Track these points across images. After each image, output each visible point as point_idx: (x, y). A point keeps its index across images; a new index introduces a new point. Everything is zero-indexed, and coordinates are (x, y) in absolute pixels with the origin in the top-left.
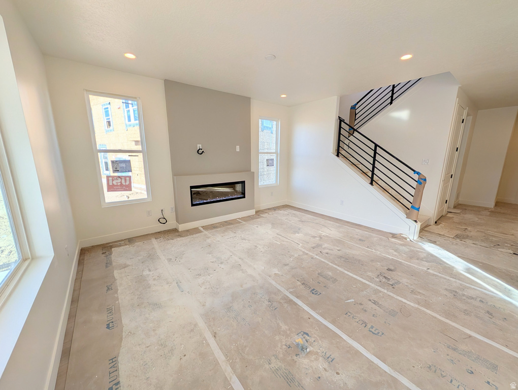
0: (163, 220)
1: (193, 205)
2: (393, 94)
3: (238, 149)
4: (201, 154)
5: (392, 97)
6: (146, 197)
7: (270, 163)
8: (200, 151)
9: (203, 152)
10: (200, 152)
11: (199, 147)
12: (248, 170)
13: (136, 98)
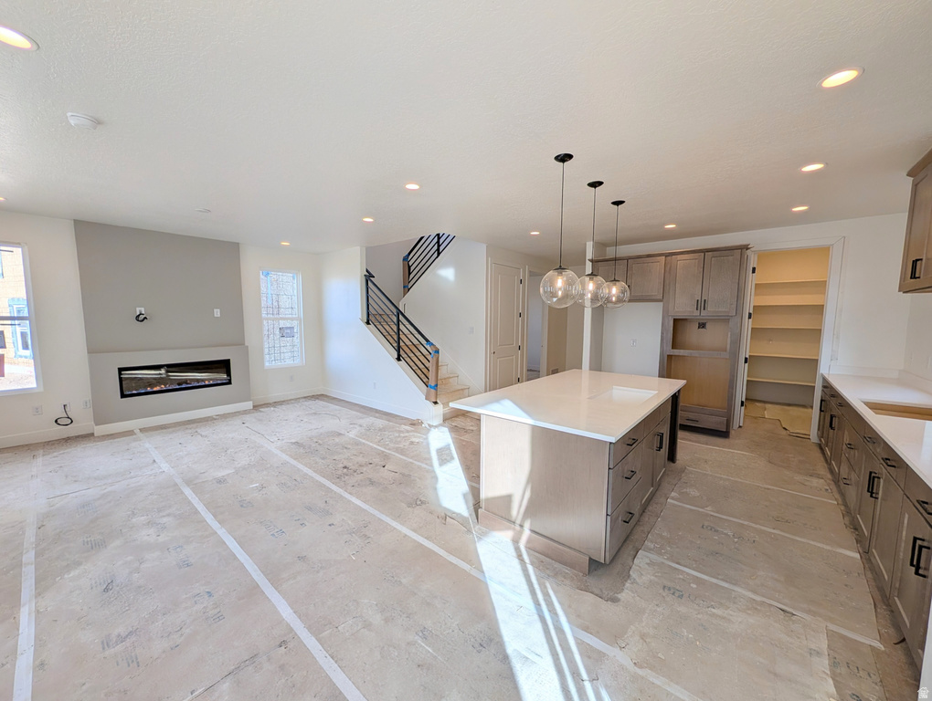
0: (65, 420)
1: (123, 396)
2: (439, 246)
3: (217, 313)
4: (142, 321)
5: (438, 250)
6: (35, 385)
7: (285, 332)
8: (142, 317)
9: (145, 318)
10: (140, 318)
11: (140, 311)
12: (240, 343)
13: (19, 244)
